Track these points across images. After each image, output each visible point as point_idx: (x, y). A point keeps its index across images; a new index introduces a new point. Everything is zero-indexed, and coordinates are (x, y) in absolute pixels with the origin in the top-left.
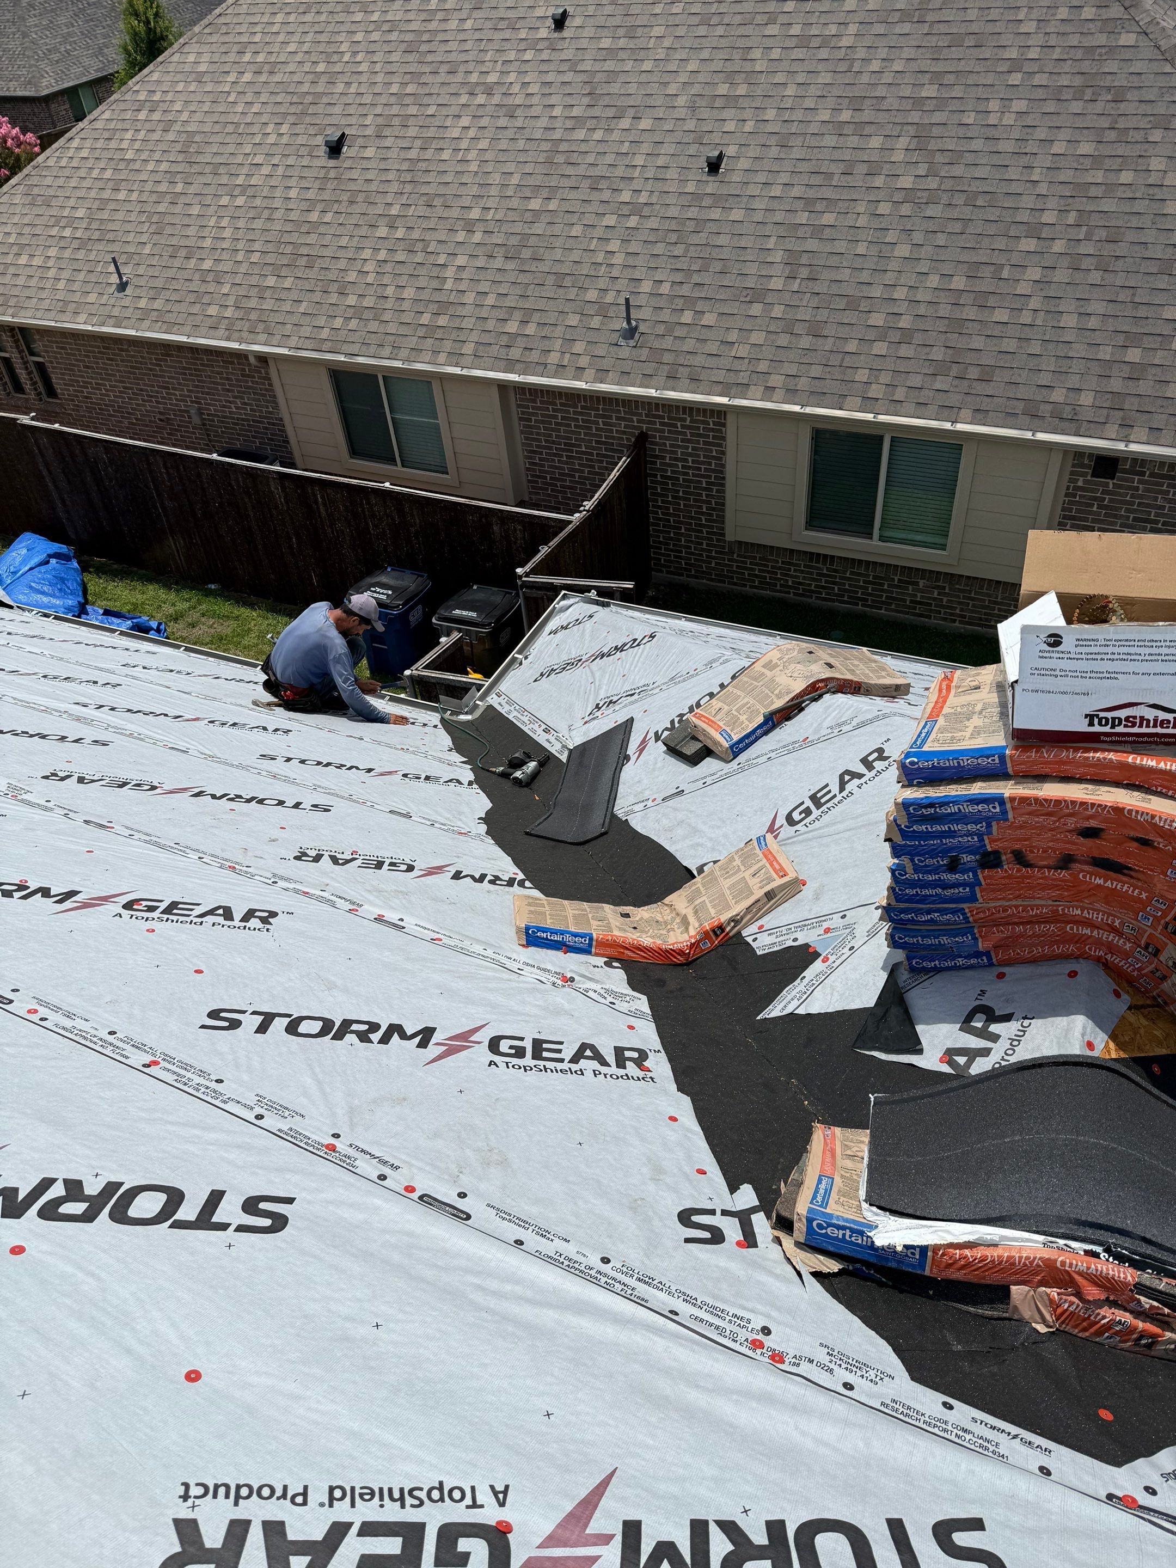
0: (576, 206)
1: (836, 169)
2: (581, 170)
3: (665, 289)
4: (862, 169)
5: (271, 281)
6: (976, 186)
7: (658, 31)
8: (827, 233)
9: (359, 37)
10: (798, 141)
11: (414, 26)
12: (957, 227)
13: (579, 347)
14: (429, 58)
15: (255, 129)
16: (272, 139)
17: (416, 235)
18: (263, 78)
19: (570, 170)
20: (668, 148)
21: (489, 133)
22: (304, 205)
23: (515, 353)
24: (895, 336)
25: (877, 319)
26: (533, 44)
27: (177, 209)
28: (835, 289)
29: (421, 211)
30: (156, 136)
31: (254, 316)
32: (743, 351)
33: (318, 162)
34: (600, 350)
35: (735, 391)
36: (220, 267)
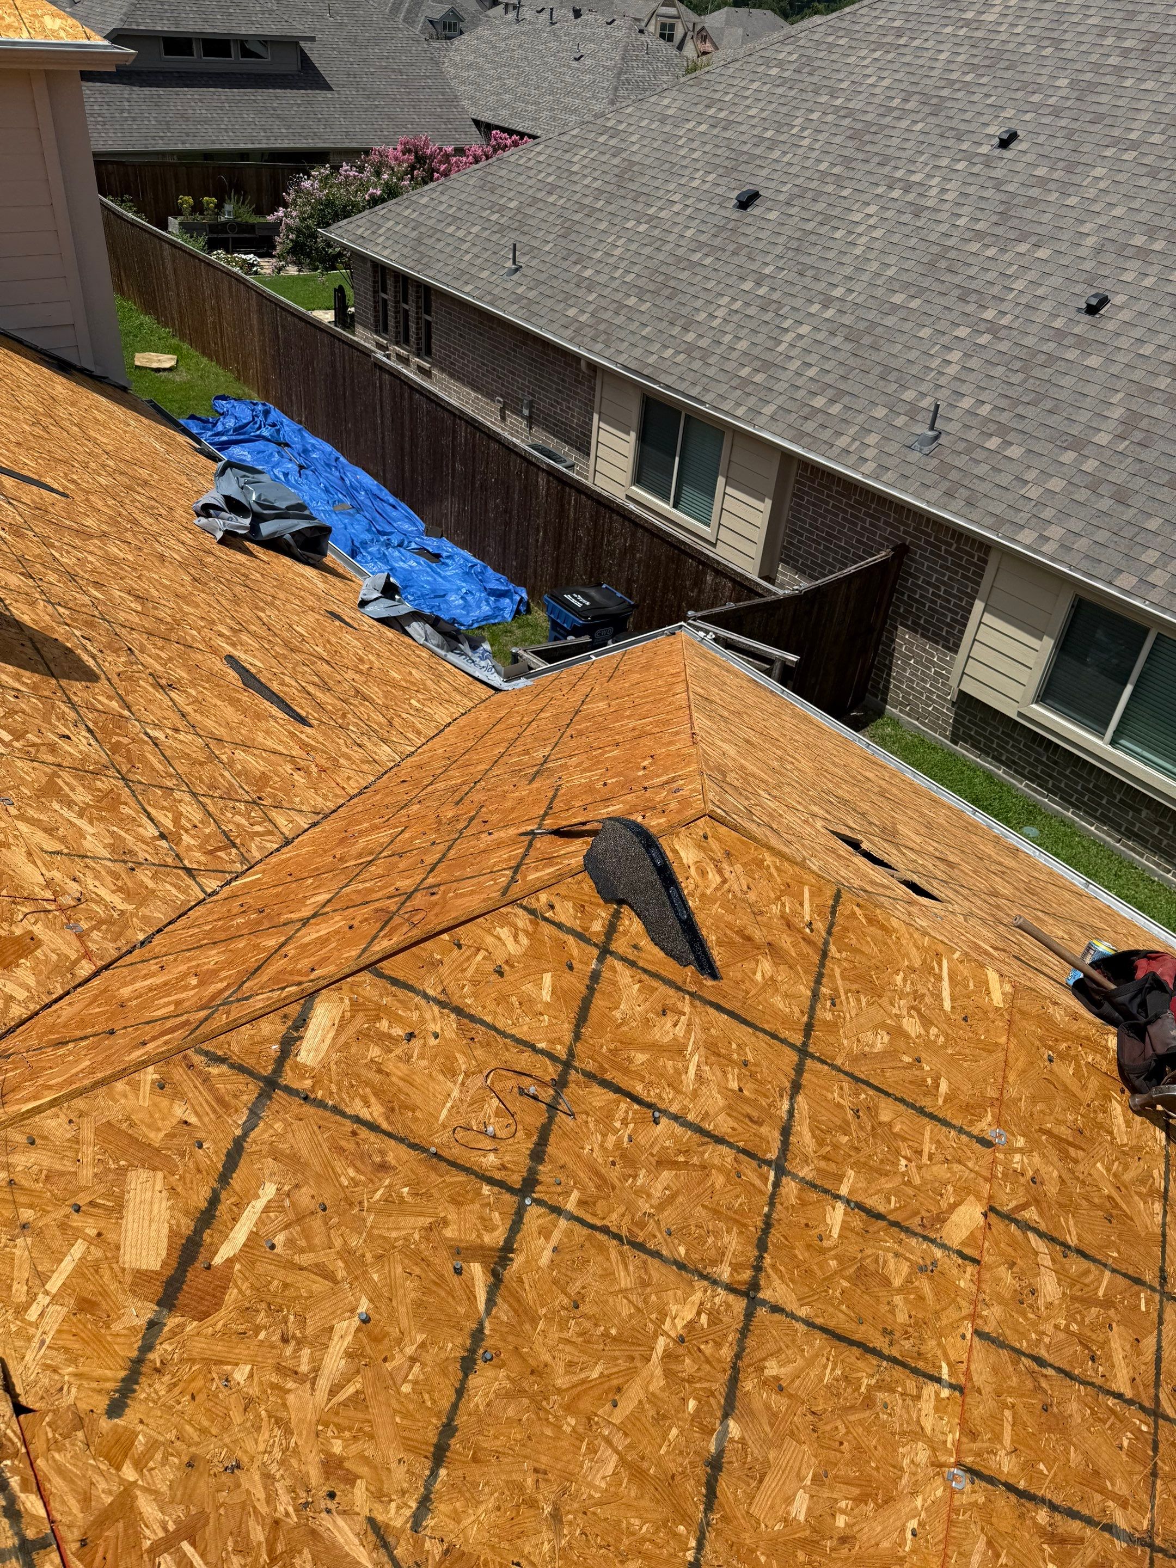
0: (936, 310)
2: (957, 280)
3: (985, 410)
5: (632, 301)
7: (1099, 172)
9: (815, 116)
11: (868, 118)
13: (872, 439)
14: (867, 148)
15: (687, 172)
16: (695, 184)
17: (776, 296)
18: (715, 132)
19: (948, 277)
20: (1055, 281)
21: (887, 225)
22: (694, 246)
23: (809, 426)
26: (970, 157)
27: (589, 221)
28: (1163, 462)
29: (792, 276)
30: (604, 158)
31: (602, 327)
32: (1034, 493)
33: (723, 213)
34: (892, 448)
35: (1006, 529)
36: (597, 279)
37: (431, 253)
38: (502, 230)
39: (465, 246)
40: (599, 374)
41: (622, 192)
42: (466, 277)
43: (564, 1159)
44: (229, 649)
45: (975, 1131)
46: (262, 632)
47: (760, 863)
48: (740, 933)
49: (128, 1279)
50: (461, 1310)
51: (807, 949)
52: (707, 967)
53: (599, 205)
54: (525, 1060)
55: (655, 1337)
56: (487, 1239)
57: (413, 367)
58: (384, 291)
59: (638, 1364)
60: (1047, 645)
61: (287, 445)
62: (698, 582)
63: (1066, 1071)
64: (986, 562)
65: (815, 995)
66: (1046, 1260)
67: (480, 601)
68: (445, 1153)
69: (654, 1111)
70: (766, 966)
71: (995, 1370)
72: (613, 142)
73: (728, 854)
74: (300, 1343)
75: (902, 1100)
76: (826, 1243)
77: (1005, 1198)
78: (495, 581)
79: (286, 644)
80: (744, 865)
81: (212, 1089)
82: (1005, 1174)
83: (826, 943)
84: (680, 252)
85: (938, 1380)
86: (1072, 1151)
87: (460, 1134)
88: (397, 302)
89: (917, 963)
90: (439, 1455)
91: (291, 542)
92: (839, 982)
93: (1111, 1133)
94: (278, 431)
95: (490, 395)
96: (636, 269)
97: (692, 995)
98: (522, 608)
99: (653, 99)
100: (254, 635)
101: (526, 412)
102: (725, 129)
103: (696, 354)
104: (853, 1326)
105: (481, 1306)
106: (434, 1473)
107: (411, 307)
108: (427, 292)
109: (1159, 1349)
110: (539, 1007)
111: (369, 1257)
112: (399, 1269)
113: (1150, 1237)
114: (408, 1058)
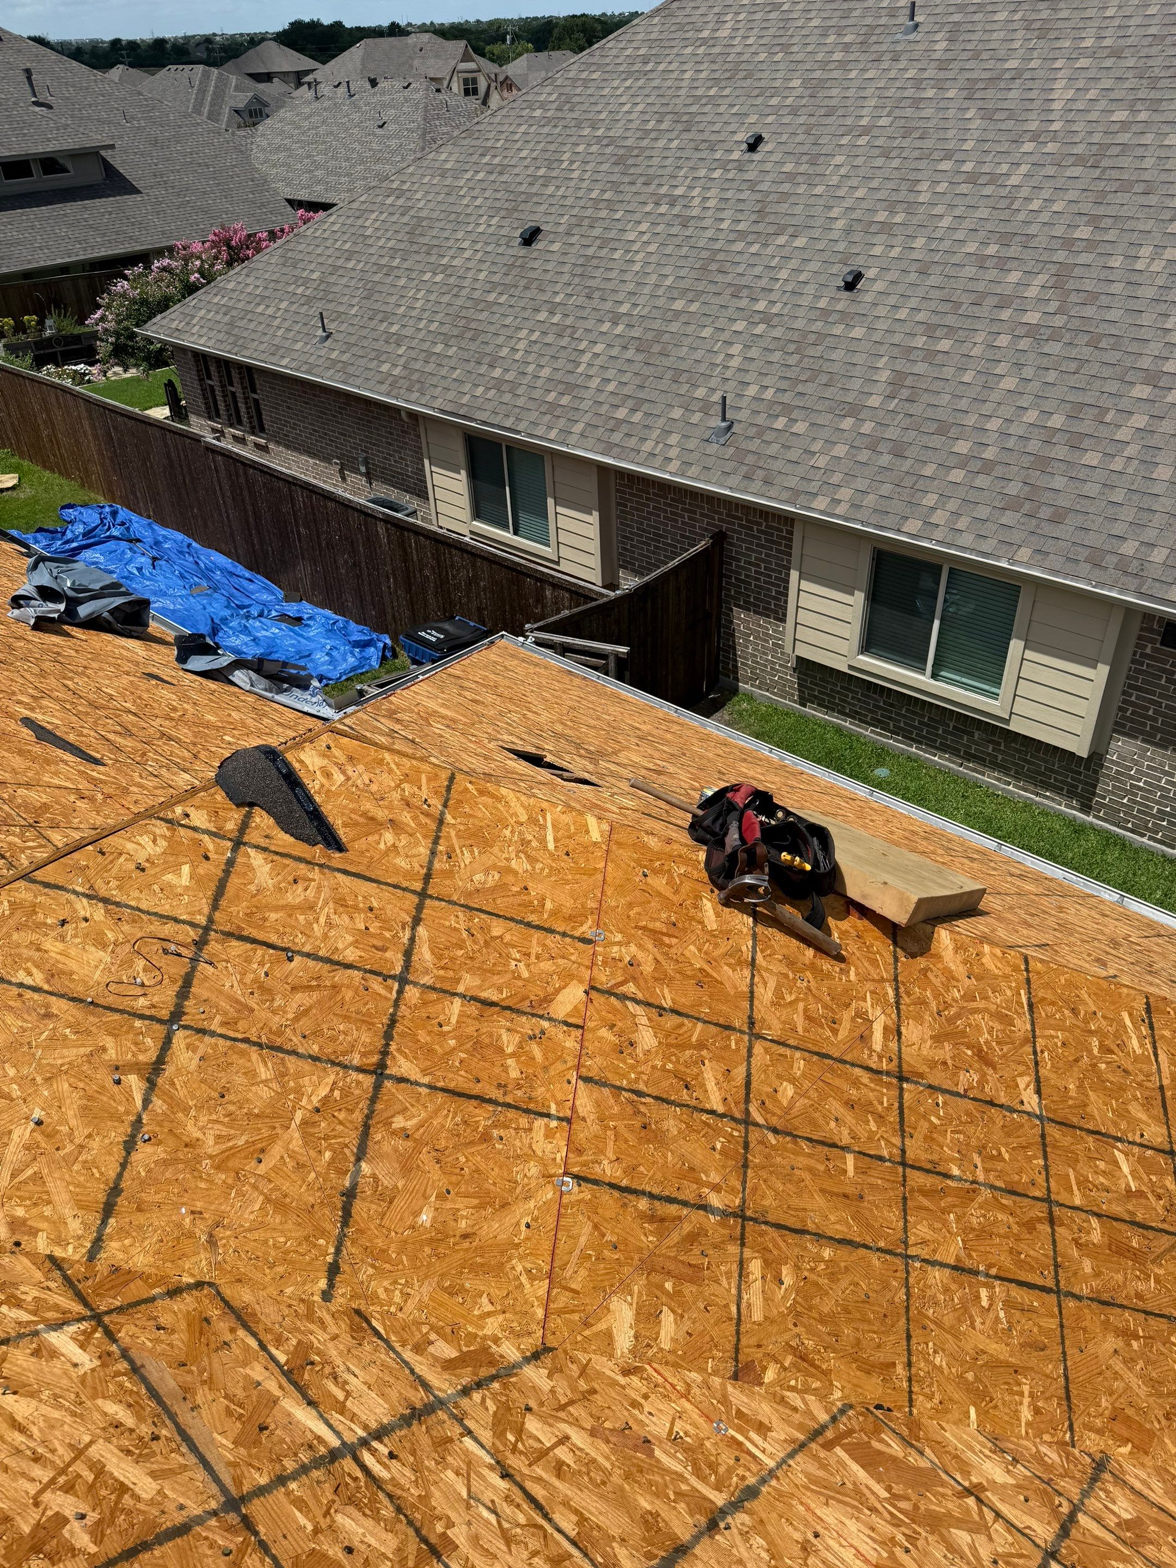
0: (713, 310)
1: (966, 299)
2: (729, 278)
3: (768, 395)
4: (991, 301)
5: (439, 348)
6: (1104, 328)
7: (839, 160)
8: (939, 359)
9: (580, 149)
10: (938, 269)
11: (629, 143)
12: (1073, 366)
13: (673, 439)
14: (632, 171)
15: (472, 219)
16: (481, 229)
17: (569, 321)
18: (492, 178)
19: (720, 278)
20: (814, 266)
21: (659, 239)
22: (488, 287)
23: (616, 437)
24: (975, 465)
25: (962, 447)
26: (724, 165)
27: (389, 280)
28: (930, 413)
29: (581, 301)
30: (394, 219)
31: (415, 377)
32: (822, 462)
33: (511, 252)
34: (692, 444)
35: (802, 499)
36: (403, 332)
37: (245, 334)
38: (309, 300)
39: (276, 323)
40: (420, 420)
41: (415, 247)
42: (281, 352)
43: (205, 994)
44: (27, 713)
45: (577, 933)
46: (68, 696)
47: (381, 762)
48: (364, 814)
50: (121, 1109)
51: (424, 820)
52: (333, 842)
53: (396, 263)
54: (168, 930)
55: (294, 1109)
56: (142, 1058)
57: (251, 445)
58: (210, 378)
59: (279, 1131)
60: (858, 599)
61: (138, 540)
62: (540, 599)
63: (659, 883)
64: (791, 533)
65: (433, 853)
66: (644, 1020)
67: (345, 654)
68: (101, 1001)
69: (289, 953)
70: (389, 837)
71: (598, 1104)
72: (400, 202)
73: (351, 759)
75: (512, 919)
76: (445, 1028)
77: (604, 979)
78: (357, 632)
79: (91, 704)
80: (366, 765)
82: (605, 963)
83: (442, 814)
84: (476, 295)
85: (548, 1115)
86: (666, 940)
87: (112, 987)
88: (223, 386)
89: (523, 818)
90: (108, 1210)
91: (110, 618)
92: (455, 841)
93: (701, 922)
94: (128, 529)
95: (327, 459)
96: (439, 317)
97: (321, 866)
98: (388, 654)
99: (431, 156)
100: (57, 700)
101: (363, 469)
102: (501, 173)
103: (505, 387)
104: (471, 1085)
105: (139, 1102)
106: (104, 1222)
107: (237, 388)
108: (249, 373)
109: (749, 1075)
110: (179, 890)
111: (39, 1080)
112: (66, 1086)
113: (739, 995)
114: (62, 938)
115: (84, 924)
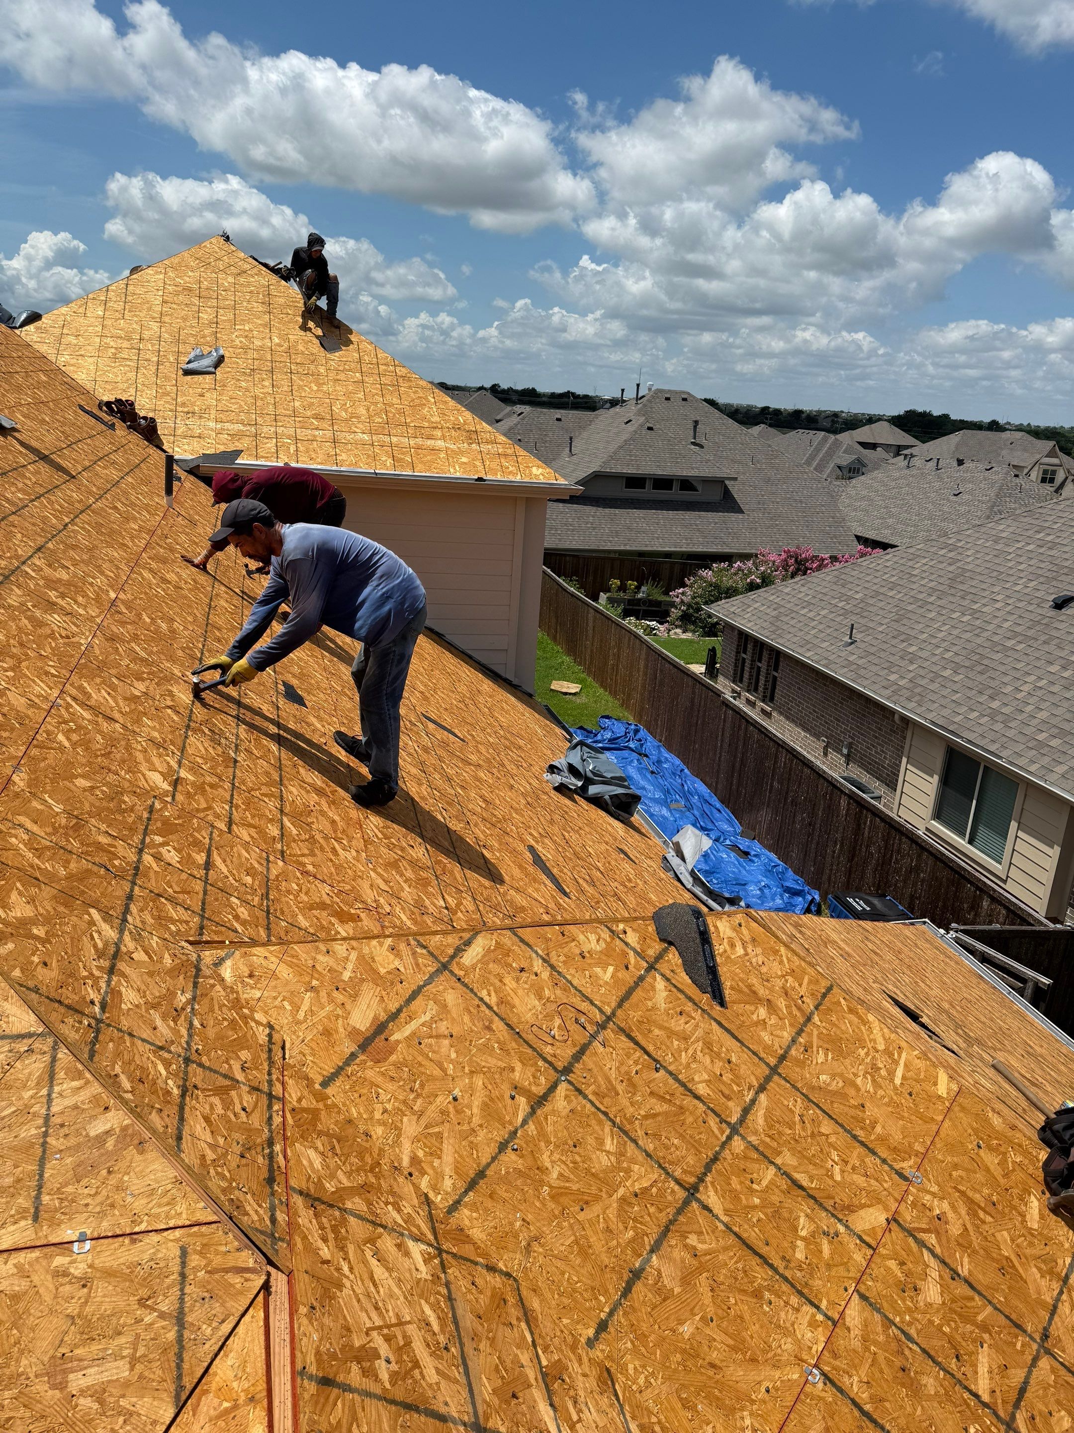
5: (947, 673)
15: (1012, 579)
16: (1018, 588)
22: (1009, 634)
27: (920, 611)
31: (918, 690)
33: (1040, 611)
36: (920, 654)
37: (785, 627)
38: (846, 613)
39: (813, 624)
40: (910, 726)
41: (953, 591)
42: (809, 646)
43: (591, 1065)
44: (533, 843)
45: (897, 1166)
46: (563, 843)
47: (776, 952)
48: (749, 987)
49: (349, 1029)
50: (507, 1118)
51: (795, 1011)
52: (718, 996)
53: (931, 599)
54: (584, 1006)
55: (619, 1186)
56: (534, 1089)
57: (758, 709)
58: (745, 652)
59: (604, 1196)
61: (646, 756)
62: (975, 906)
63: (991, 1160)
65: (794, 1041)
66: (935, 1275)
67: (775, 894)
68: (524, 1035)
69: (658, 1065)
70: (762, 1012)
71: (866, 1324)
72: (951, 555)
73: (754, 940)
74: (418, 1096)
75: (842, 1126)
76: (755, 1186)
77: (909, 1218)
78: (792, 880)
79: (576, 854)
80: (764, 949)
81: (415, 958)
82: (914, 1204)
83: (812, 1013)
84: (996, 638)
85: (818, 1308)
86: (981, 1214)
87: (535, 1029)
88: (753, 661)
89: (881, 1047)
90: (472, 1185)
91: (609, 801)
92: (815, 1039)
93: (1023, 1215)
94: (642, 745)
95: (817, 736)
96: (955, 649)
97: (703, 1010)
98: (813, 908)
99: (990, 525)
100: (555, 842)
101: (845, 751)
102: (1050, 548)
103: (999, 718)
104: (760, 1244)
105: (520, 1120)
106: (466, 1192)
107: (763, 665)
108: (777, 656)
109: (1026, 1382)
110: (601, 982)
111: (467, 1070)
112: (481, 1083)
113: (1042, 1304)
114: (518, 980)
115: (534, 977)
